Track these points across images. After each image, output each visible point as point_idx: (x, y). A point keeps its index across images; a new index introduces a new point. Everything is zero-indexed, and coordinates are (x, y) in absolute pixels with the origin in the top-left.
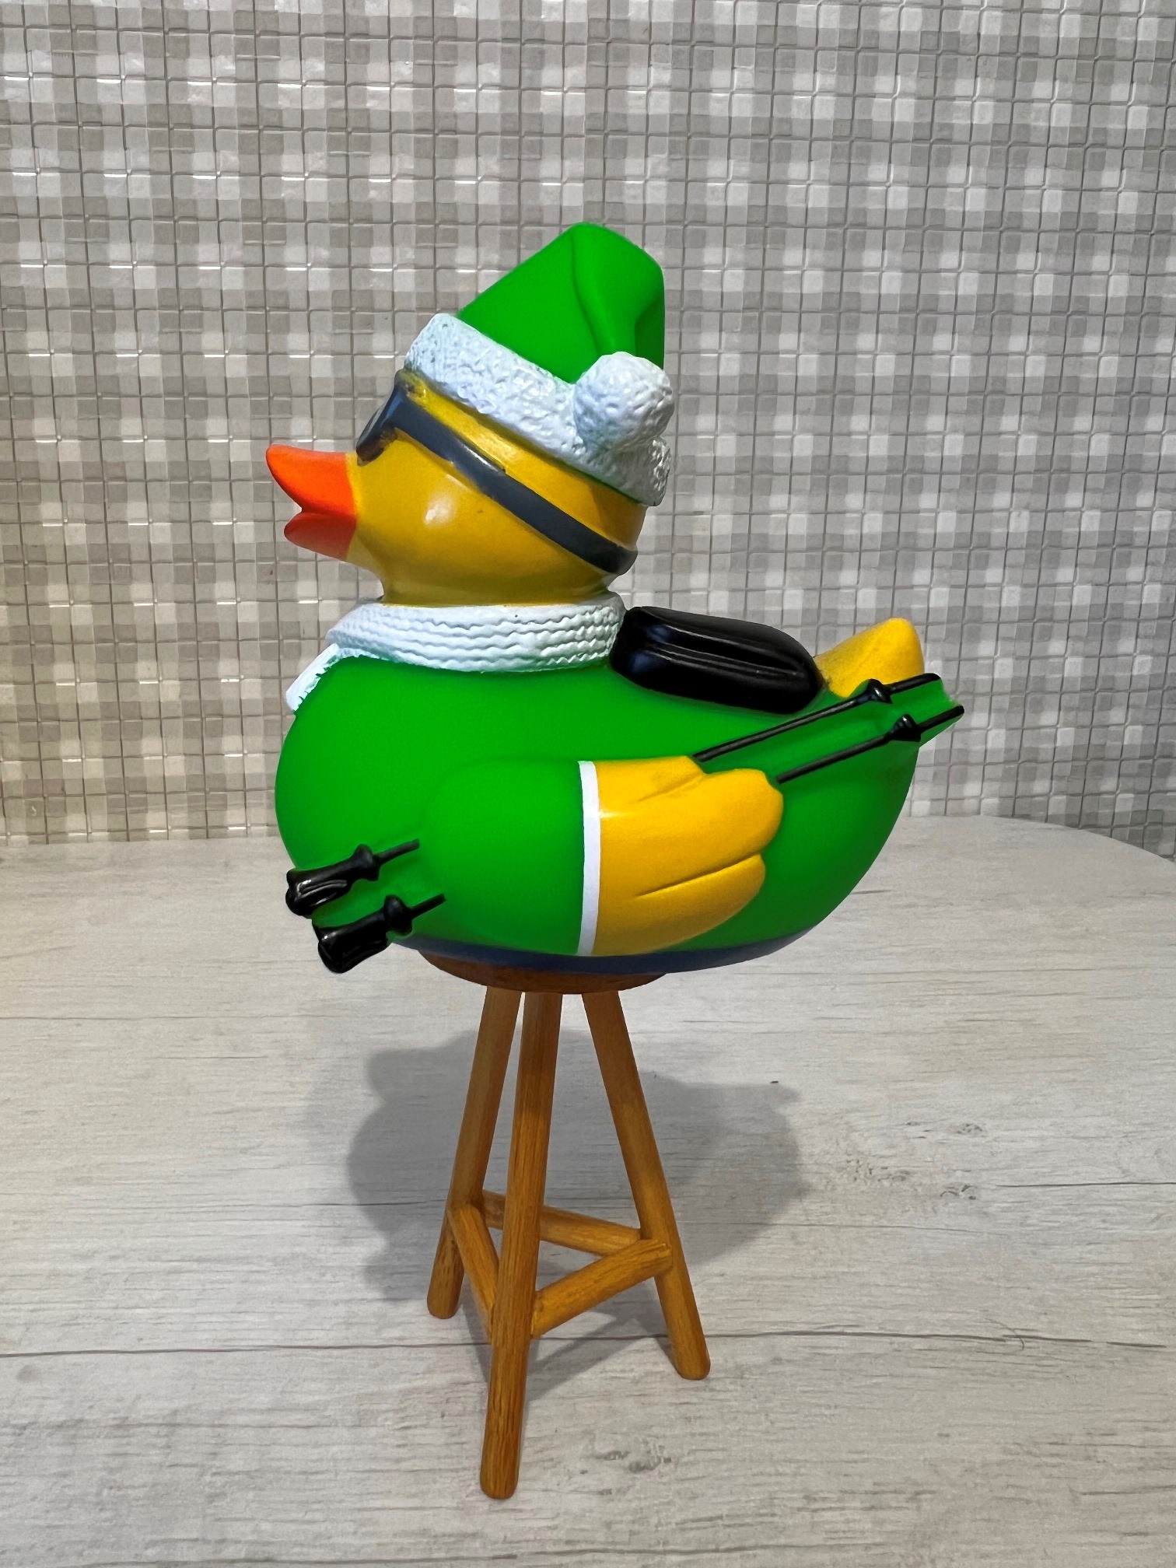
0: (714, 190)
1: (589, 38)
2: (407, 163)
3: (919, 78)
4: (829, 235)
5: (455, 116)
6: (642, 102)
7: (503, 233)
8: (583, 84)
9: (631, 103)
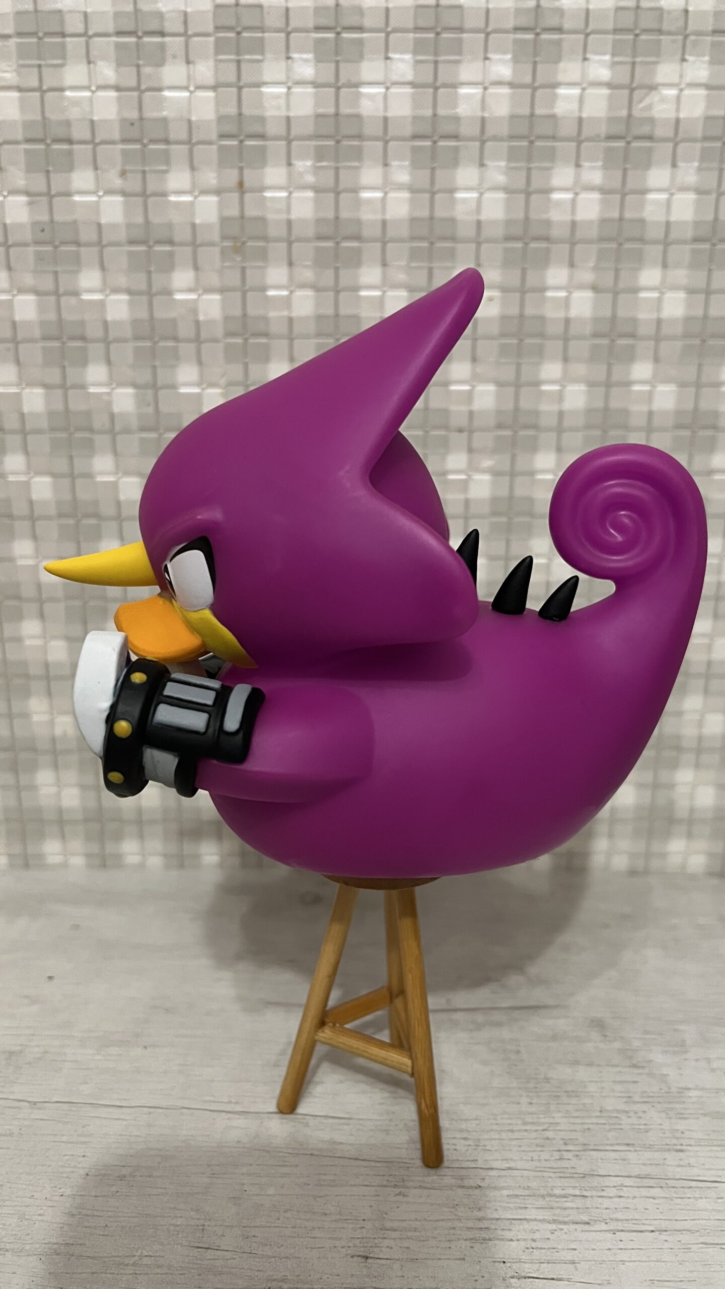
0: (370, 201)
1: (218, 28)
2: (18, 177)
3: (614, 64)
4: (506, 250)
5: (68, 123)
6: (282, 102)
7: (131, 254)
8: (211, 81)
9: (266, 104)
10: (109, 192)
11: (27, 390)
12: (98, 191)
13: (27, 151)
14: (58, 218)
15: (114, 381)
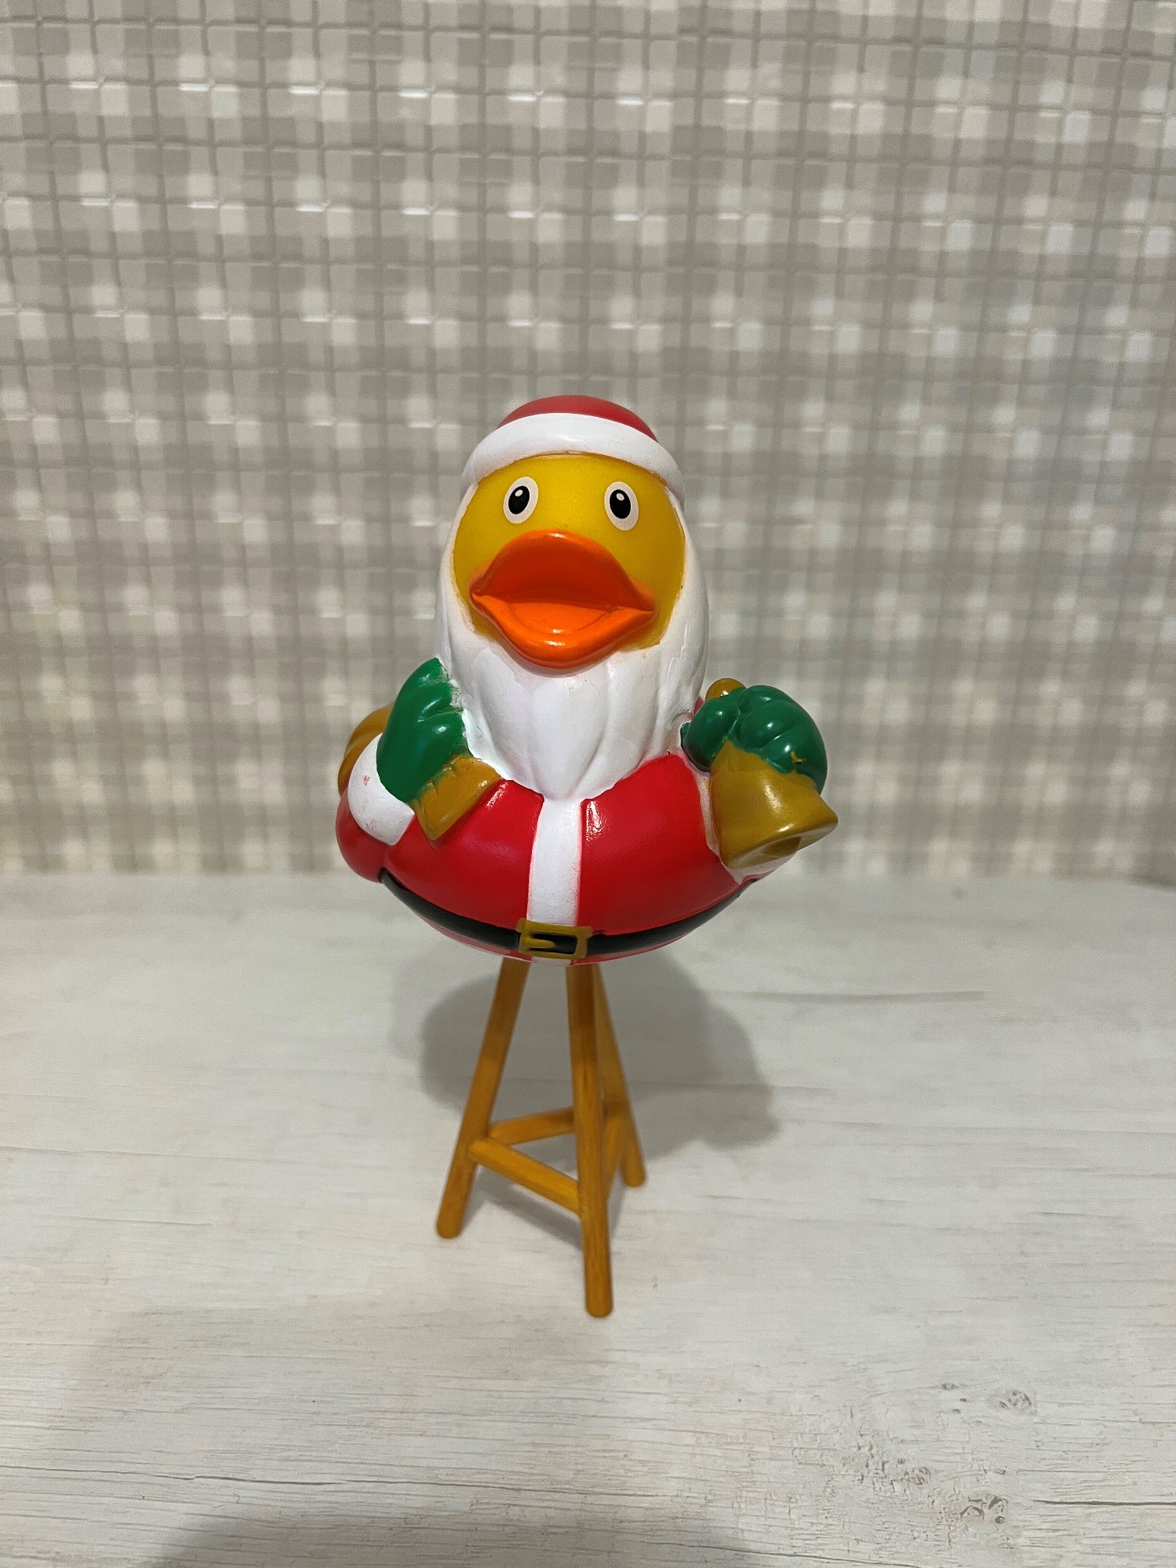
4: (983, 174)
7: (569, 166)
10: (551, 91)
11: (440, 323)
12: (539, 90)
13: (461, 41)
14: (491, 120)
15: (536, 313)
